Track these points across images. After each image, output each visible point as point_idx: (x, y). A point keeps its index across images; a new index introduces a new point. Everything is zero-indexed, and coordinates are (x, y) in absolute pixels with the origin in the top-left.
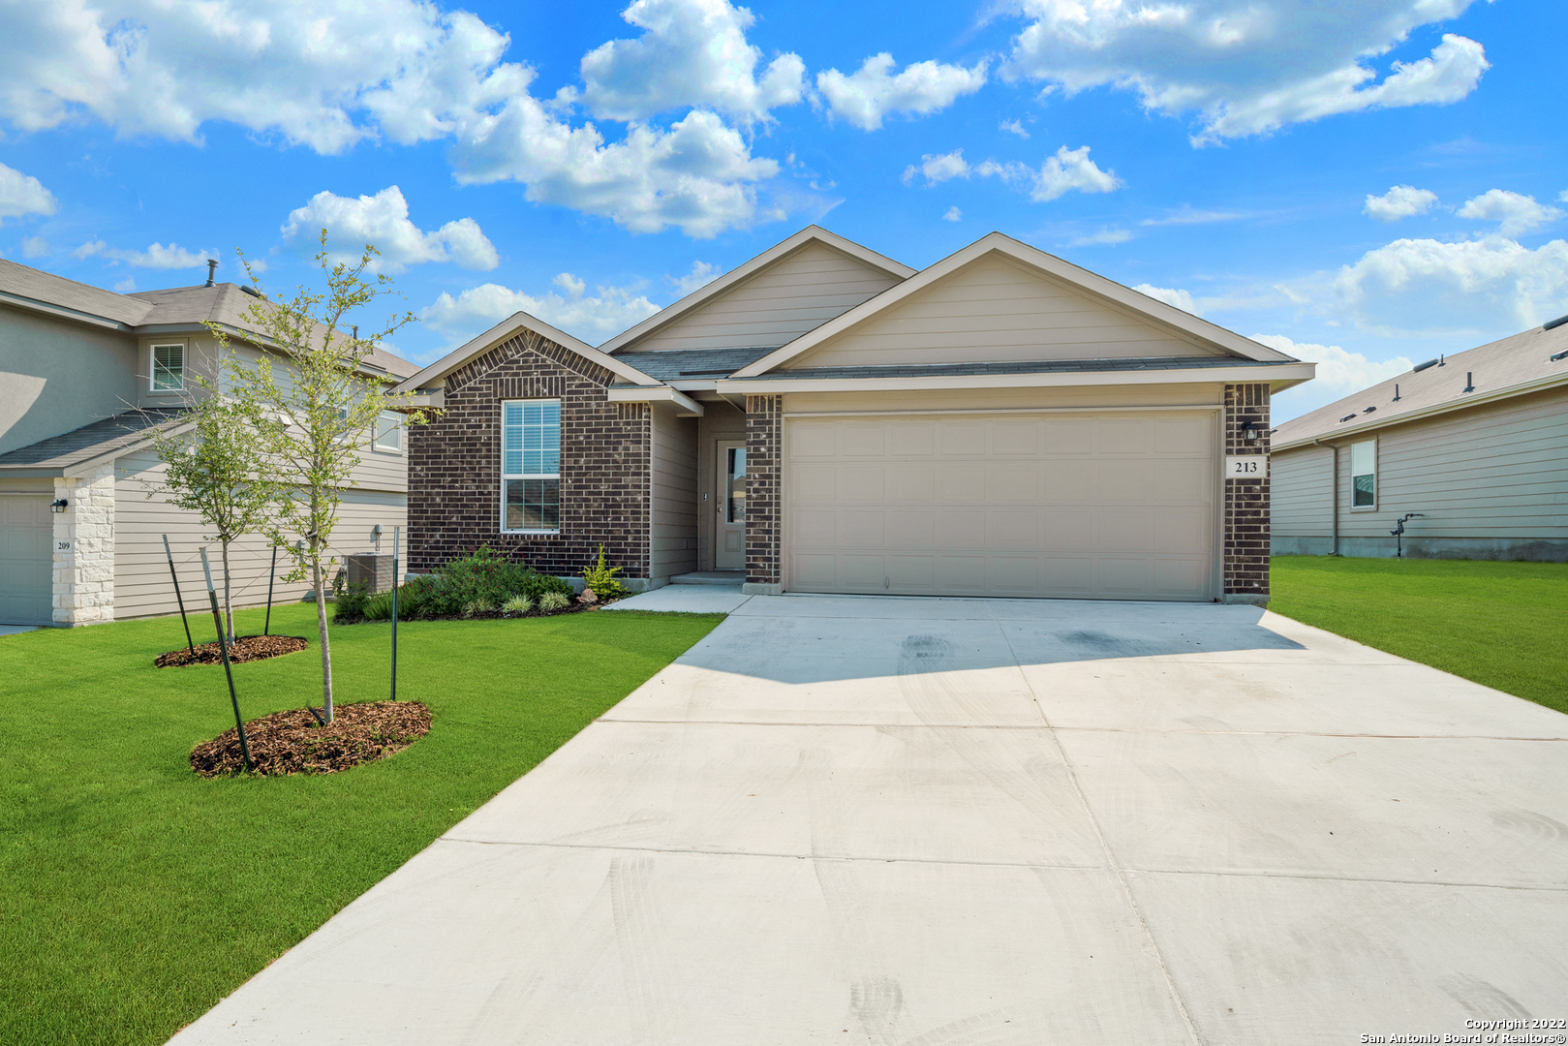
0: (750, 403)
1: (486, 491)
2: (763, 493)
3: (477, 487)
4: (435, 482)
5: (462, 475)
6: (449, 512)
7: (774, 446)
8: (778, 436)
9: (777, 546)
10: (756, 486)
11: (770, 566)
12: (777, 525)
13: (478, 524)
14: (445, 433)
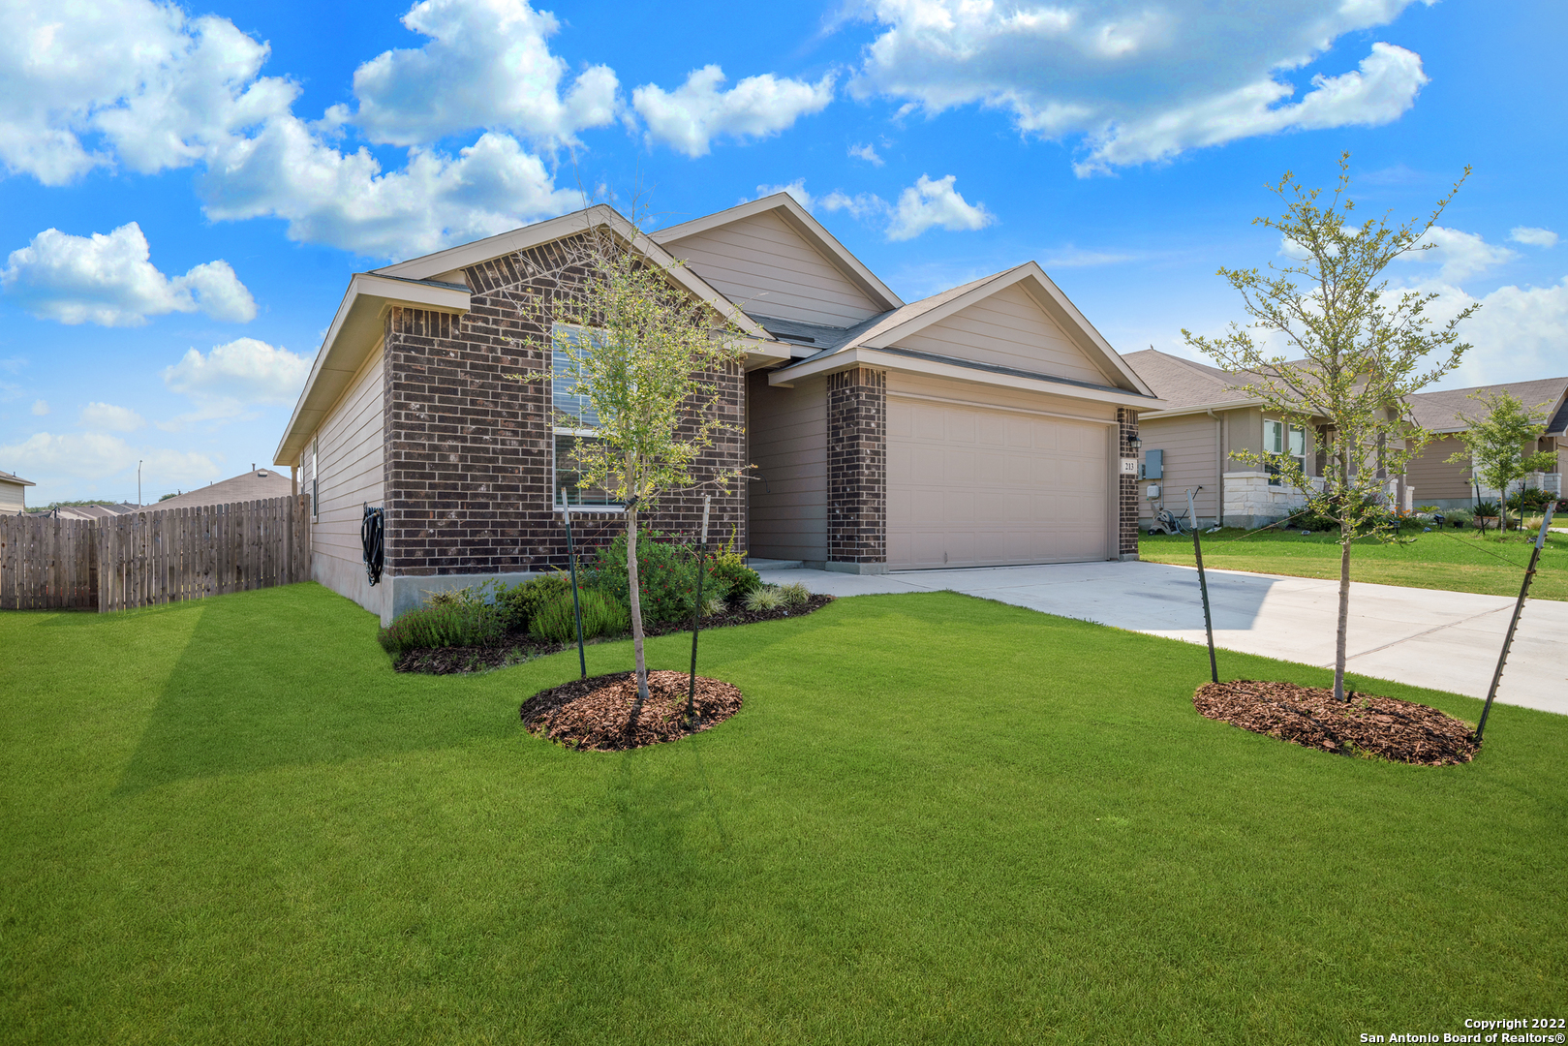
0: (863, 374)
1: (535, 450)
2: (873, 470)
3: (521, 443)
4: (447, 431)
5: (495, 423)
7: (881, 422)
8: (884, 412)
9: (884, 524)
10: (868, 462)
11: (879, 545)
12: (884, 503)
13: (523, 498)
14: (464, 356)
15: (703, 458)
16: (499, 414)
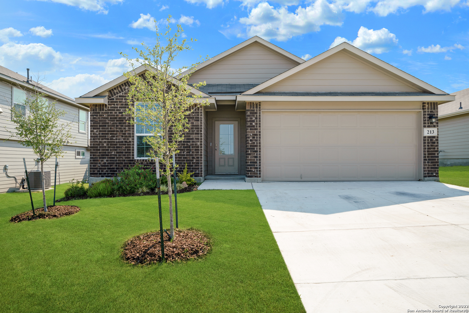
0: (248, 105)
1: (128, 141)
2: (254, 141)
3: (124, 139)
4: (104, 137)
5: (117, 134)
6: (111, 150)
7: (258, 122)
8: (260, 118)
9: (260, 163)
10: (251, 138)
11: (257, 171)
12: (260, 154)
13: (125, 155)
14: (108, 115)
15: (186, 140)
16: (118, 131)
